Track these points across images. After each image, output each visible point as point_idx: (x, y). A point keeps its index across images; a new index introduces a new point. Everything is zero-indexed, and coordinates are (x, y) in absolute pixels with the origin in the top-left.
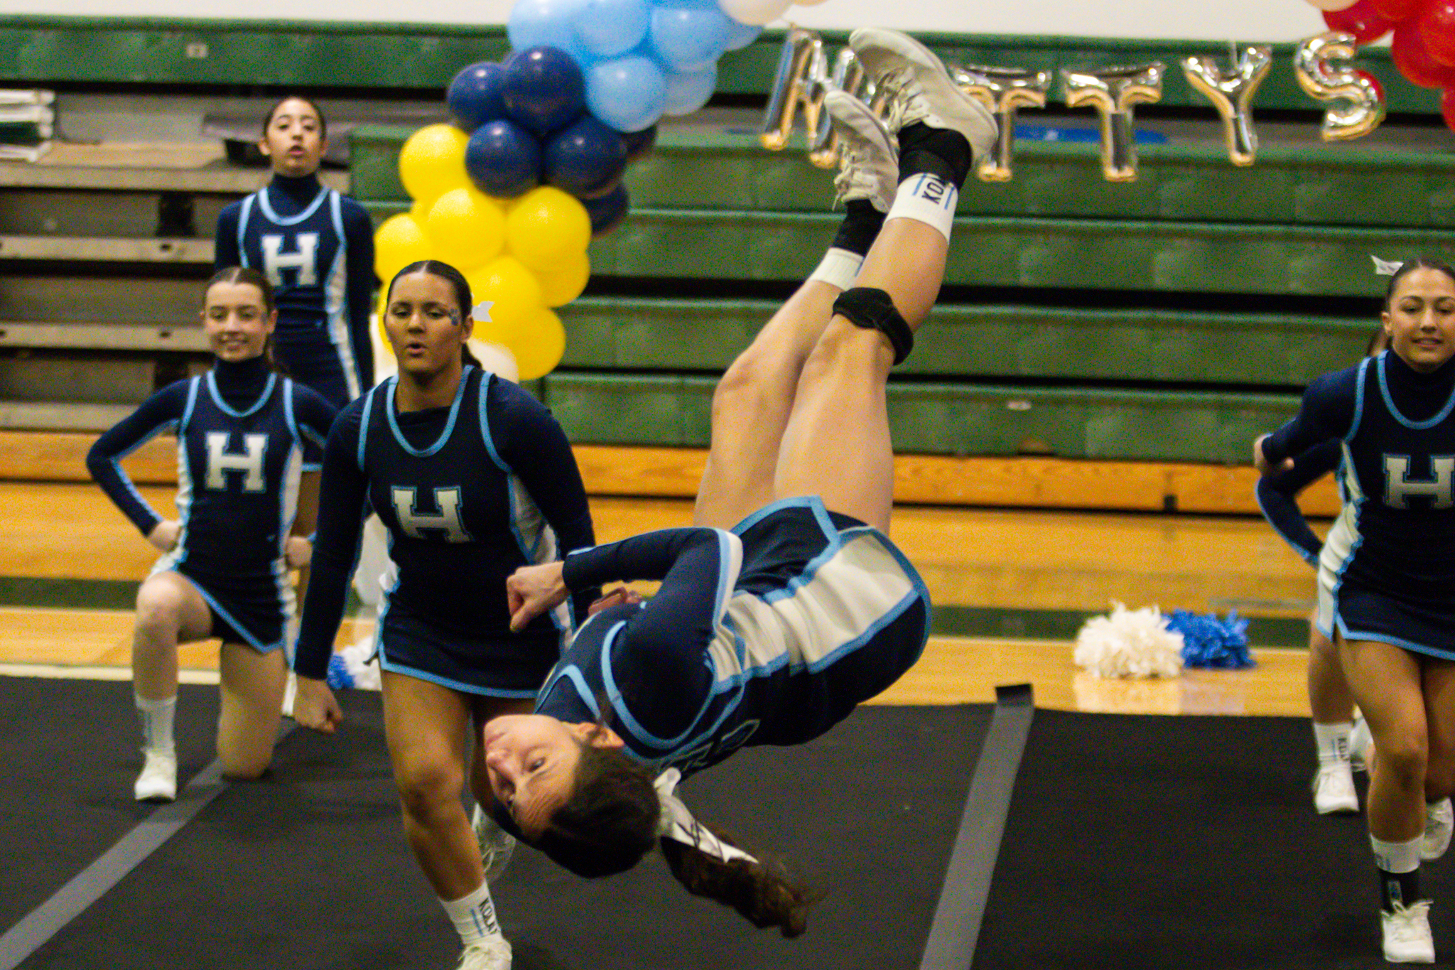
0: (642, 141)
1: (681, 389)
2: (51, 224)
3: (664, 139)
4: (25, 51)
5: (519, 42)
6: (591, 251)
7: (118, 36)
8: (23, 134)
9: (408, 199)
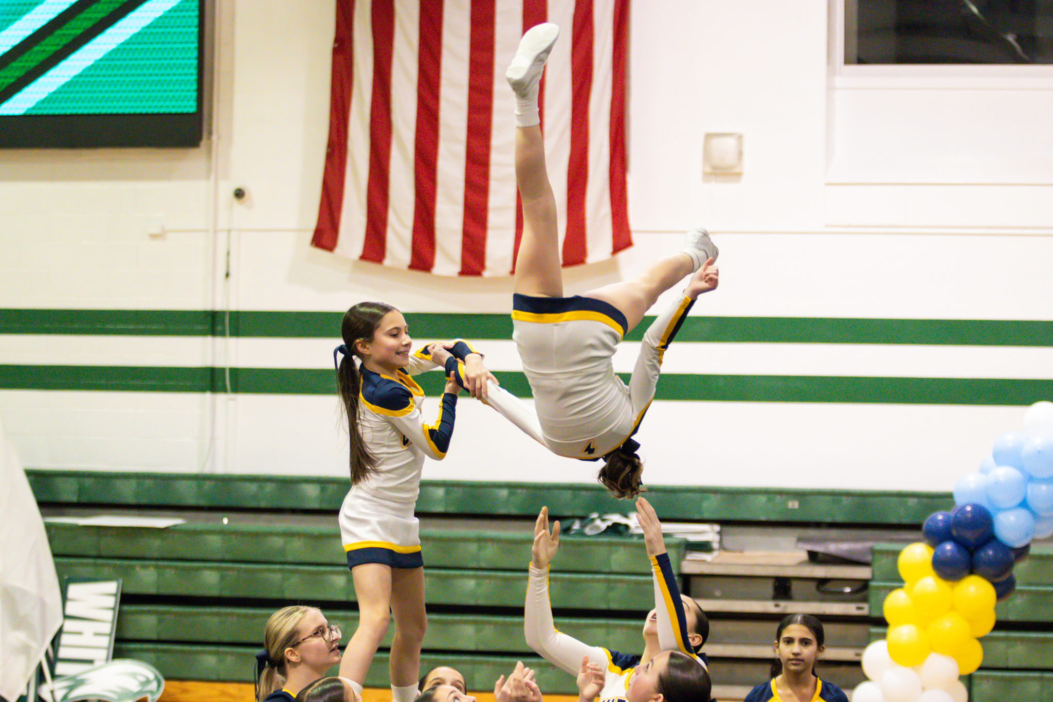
0: (1022, 552)
1: (1041, 679)
2: (718, 593)
3: (1034, 550)
4: (705, 505)
5: (960, 501)
6: (996, 609)
7: (752, 497)
8: (704, 547)
9: (901, 580)
